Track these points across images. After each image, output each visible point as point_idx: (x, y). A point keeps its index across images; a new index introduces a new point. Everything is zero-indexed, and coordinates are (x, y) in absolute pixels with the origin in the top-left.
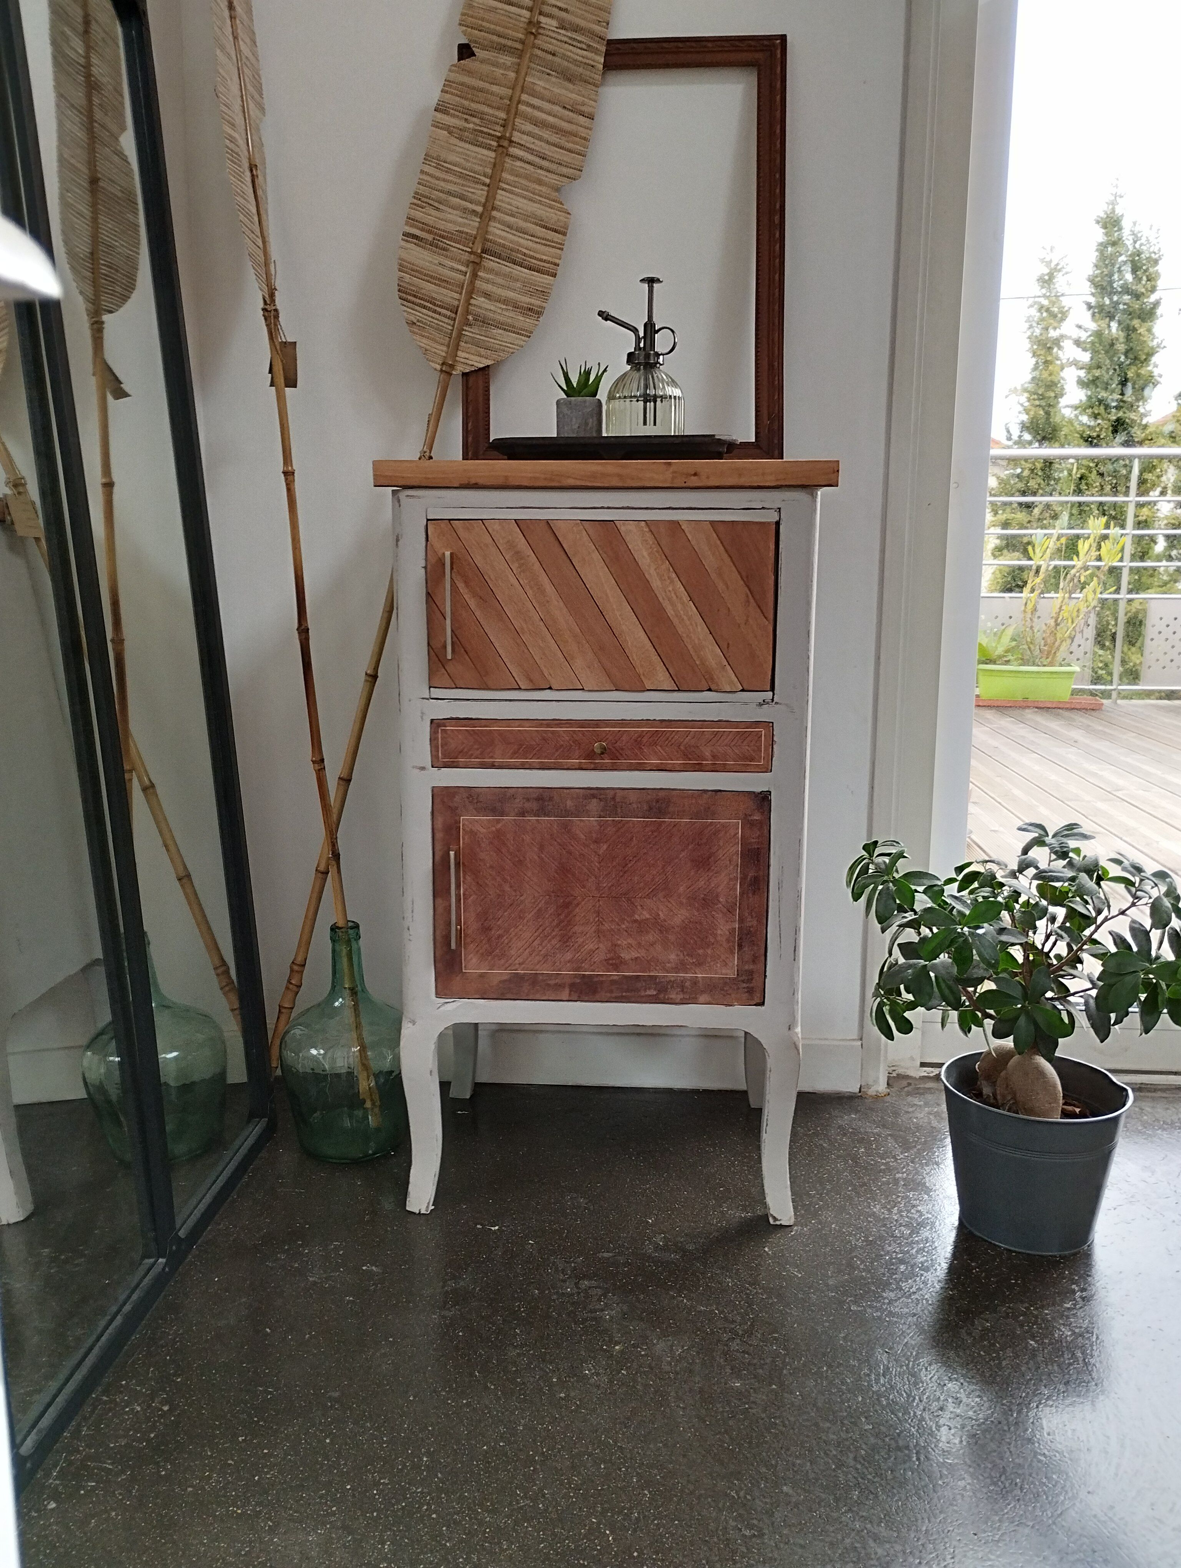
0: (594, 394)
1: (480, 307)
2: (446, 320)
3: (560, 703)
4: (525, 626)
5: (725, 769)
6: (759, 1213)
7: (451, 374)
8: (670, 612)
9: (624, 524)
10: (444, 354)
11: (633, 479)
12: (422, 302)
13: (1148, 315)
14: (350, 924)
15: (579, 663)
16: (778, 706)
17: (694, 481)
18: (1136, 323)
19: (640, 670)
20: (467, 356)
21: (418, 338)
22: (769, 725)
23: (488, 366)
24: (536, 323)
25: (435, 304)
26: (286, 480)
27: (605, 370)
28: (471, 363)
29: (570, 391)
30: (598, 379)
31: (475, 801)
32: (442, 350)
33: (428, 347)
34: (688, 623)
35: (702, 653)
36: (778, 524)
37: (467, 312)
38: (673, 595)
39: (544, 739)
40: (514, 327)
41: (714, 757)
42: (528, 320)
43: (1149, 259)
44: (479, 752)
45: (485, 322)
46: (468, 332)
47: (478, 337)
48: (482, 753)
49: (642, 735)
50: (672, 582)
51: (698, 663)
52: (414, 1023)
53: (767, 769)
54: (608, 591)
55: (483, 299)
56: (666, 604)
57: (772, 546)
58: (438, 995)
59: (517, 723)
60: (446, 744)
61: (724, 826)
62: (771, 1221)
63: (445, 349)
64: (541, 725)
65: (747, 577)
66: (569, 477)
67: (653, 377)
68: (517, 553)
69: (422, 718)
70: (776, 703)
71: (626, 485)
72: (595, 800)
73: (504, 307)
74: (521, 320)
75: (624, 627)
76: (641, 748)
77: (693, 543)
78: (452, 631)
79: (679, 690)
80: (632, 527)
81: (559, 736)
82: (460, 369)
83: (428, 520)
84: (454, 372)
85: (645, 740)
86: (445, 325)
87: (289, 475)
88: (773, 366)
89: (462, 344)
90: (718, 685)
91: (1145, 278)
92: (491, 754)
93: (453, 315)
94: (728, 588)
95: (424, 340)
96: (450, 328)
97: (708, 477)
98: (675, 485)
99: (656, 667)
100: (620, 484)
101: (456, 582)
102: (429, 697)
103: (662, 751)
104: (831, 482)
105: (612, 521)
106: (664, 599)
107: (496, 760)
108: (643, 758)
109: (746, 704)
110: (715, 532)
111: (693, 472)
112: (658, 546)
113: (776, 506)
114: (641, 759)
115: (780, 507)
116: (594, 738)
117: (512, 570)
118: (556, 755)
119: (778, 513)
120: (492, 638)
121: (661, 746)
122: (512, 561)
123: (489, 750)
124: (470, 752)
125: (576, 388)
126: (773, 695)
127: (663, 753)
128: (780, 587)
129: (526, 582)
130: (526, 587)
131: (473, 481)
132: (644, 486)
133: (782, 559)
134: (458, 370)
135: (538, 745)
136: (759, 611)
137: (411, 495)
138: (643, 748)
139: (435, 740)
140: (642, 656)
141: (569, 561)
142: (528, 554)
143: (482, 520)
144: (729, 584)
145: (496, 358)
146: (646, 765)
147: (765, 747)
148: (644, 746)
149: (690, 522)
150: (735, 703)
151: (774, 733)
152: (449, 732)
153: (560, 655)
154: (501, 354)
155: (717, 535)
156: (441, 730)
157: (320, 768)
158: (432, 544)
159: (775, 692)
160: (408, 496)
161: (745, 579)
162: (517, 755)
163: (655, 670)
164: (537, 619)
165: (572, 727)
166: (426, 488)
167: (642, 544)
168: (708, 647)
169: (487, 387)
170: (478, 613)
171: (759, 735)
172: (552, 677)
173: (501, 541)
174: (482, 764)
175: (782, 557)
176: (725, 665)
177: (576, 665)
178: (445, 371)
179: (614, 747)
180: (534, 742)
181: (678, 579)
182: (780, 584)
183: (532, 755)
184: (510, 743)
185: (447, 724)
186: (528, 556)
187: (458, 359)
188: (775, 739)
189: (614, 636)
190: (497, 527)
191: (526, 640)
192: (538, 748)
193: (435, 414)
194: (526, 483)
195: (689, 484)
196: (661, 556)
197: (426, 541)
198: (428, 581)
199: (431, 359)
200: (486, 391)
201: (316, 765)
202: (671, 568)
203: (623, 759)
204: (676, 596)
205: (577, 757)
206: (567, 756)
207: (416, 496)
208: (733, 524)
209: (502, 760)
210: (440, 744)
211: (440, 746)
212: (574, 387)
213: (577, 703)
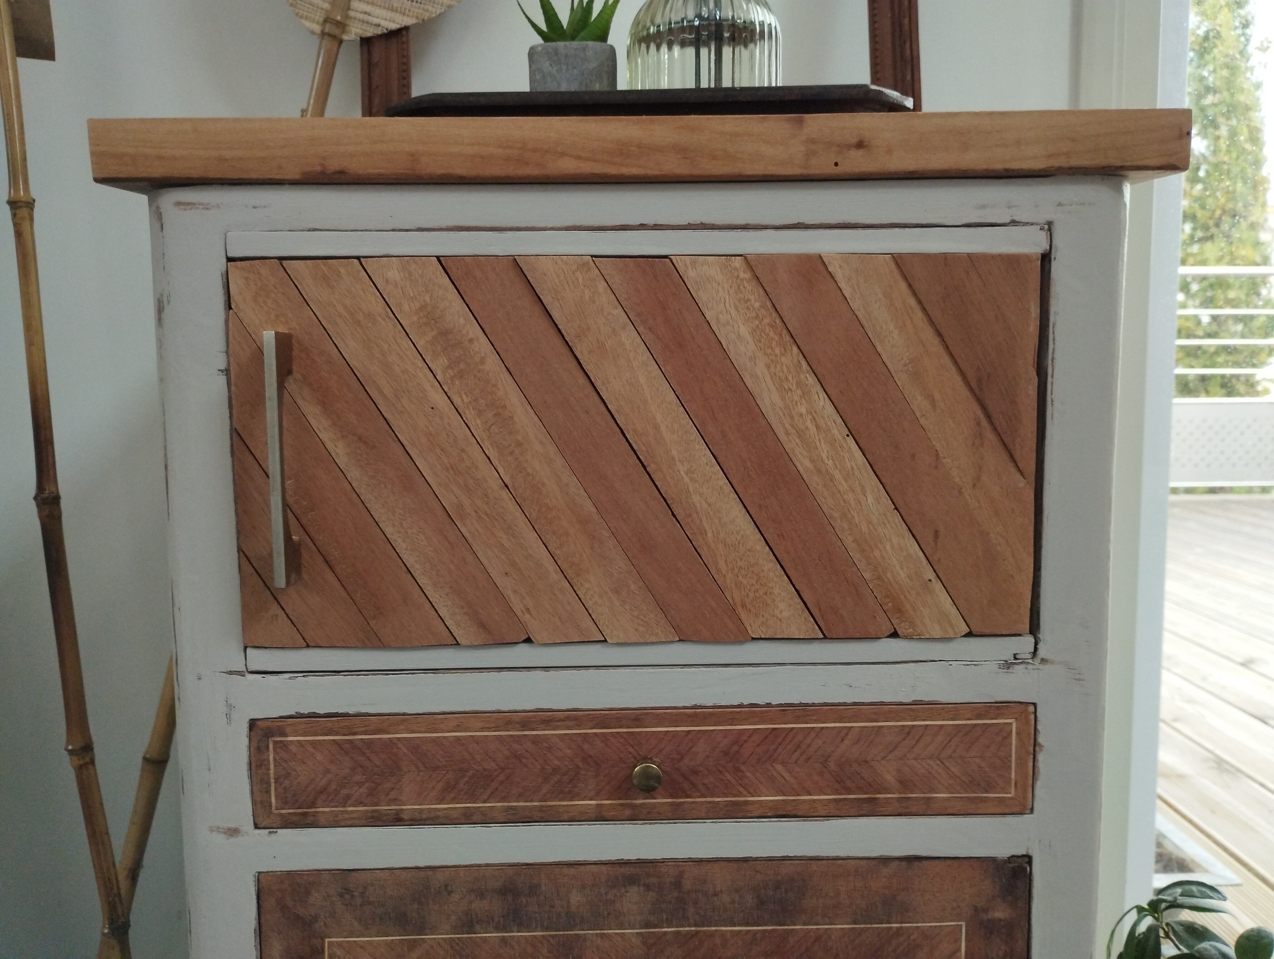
0: (603, 37)
3: (552, 673)
4: (466, 501)
5: (927, 810)
7: (341, 42)
8: (803, 463)
9: (694, 263)
10: (326, 6)
11: (714, 158)
15: (595, 582)
16: (1046, 667)
17: (857, 162)
19: (735, 596)
20: (368, 8)
22: (1026, 710)
23: (406, 28)
26: (14, 215)
28: (375, 21)
31: (359, 901)
34: (843, 486)
35: (877, 553)
36: (1046, 258)
38: (809, 424)
39: (514, 755)
41: (904, 784)
44: (363, 790)
48: (371, 793)
49: (740, 739)
50: (806, 394)
51: (867, 575)
53: (1022, 807)
54: (659, 418)
56: (792, 444)
57: (1035, 310)
60: (288, 775)
61: (925, 935)
64: (508, 725)
65: (979, 381)
66: (563, 154)
68: (445, 333)
69: (228, 717)
70: (1043, 661)
71: (696, 172)
72: (634, 889)
75: (696, 499)
76: (738, 770)
77: (854, 305)
79: (824, 638)
80: (713, 270)
81: (549, 749)
82: (355, 32)
83: (230, 260)
84: (345, 37)
85: (747, 750)
87: (20, 207)
90: (913, 625)
92: (393, 795)
94: (934, 407)
97: (890, 151)
98: (815, 171)
99: (772, 588)
100: (683, 169)
101: (300, 402)
102: (245, 670)
103: (786, 775)
104: (1172, 160)
105: (666, 257)
106: (787, 434)
107: (404, 807)
108: (745, 793)
109: (974, 663)
110: (906, 279)
111: (854, 140)
112: (774, 314)
113: (1042, 218)
114: (740, 794)
115: (1051, 220)
116: (631, 750)
117: (432, 372)
118: (544, 791)
119: (1047, 233)
120: (388, 530)
121: (783, 763)
122: (433, 351)
123: (389, 785)
124: (344, 792)
125: (565, 27)
126: (1036, 644)
127: (787, 778)
128: (1052, 401)
129: (466, 400)
130: (467, 412)
131: (334, 165)
132: (739, 176)
133: (1057, 338)
134: (353, 33)
135: (503, 769)
136: (1005, 457)
137: (190, 200)
138: (743, 768)
139: (259, 766)
140: (739, 563)
141: (566, 351)
142: (471, 335)
143: (358, 258)
144: (937, 396)
145: (422, 14)
146: (750, 807)
147: (1019, 758)
148: (744, 763)
149: (847, 257)
150: (950, 663)
151: (1039, 727)
152: (293, 748)
153: (550, 566)
154: (430, 8)
155: (910, 286)
156: (275, 743)
157: (81, 762)
158: (241, 315)
159: (1040, 636)
160: (178, 204)
161: (974, 384)
162: (452, 795)
163: (770, 593)
164: (494, 484)
165: (579, 726)
166: (223, 184)
167: (736, 308)
168: (890, 540)
169: (404, 64)
170: (354, 474)
171: (1004, 733)
172: (531, 615)
173: (406, 307)
174: (372, 817)
175: (1056, 333)
176: (930, 580)
177: (587, 585)
178: (330, 35)
179: (678, 770)
180: (493, 764)
181: (819, 386)
182: (1051, 394)
183: (488, 792)
184: (436, 768)
185: (288, 730)
186: (471, 341)
187: (352, 14)
188: (1041, 739)
189: (674, 519)
190: (394, 273)
191: (469, 532)
192: (502, 777)
193: (313, 109)
194: (459, 170)
195: (843, 169)
196: (781, 335)
197: (225, 309)
198: (234, 402)
199: (305, 13)
200: (404, 71)
201: (75, 758)
202: (804, 363)
203: (699, 794)
204: (818, 427)
205: (592, 793)
206: (570, 792)
207: (200, 204)
208: (946, 259)
209: (418, 807)
210: (272, 776)
211: (272, 781)
212: (563, 26)
213: (591, 671)
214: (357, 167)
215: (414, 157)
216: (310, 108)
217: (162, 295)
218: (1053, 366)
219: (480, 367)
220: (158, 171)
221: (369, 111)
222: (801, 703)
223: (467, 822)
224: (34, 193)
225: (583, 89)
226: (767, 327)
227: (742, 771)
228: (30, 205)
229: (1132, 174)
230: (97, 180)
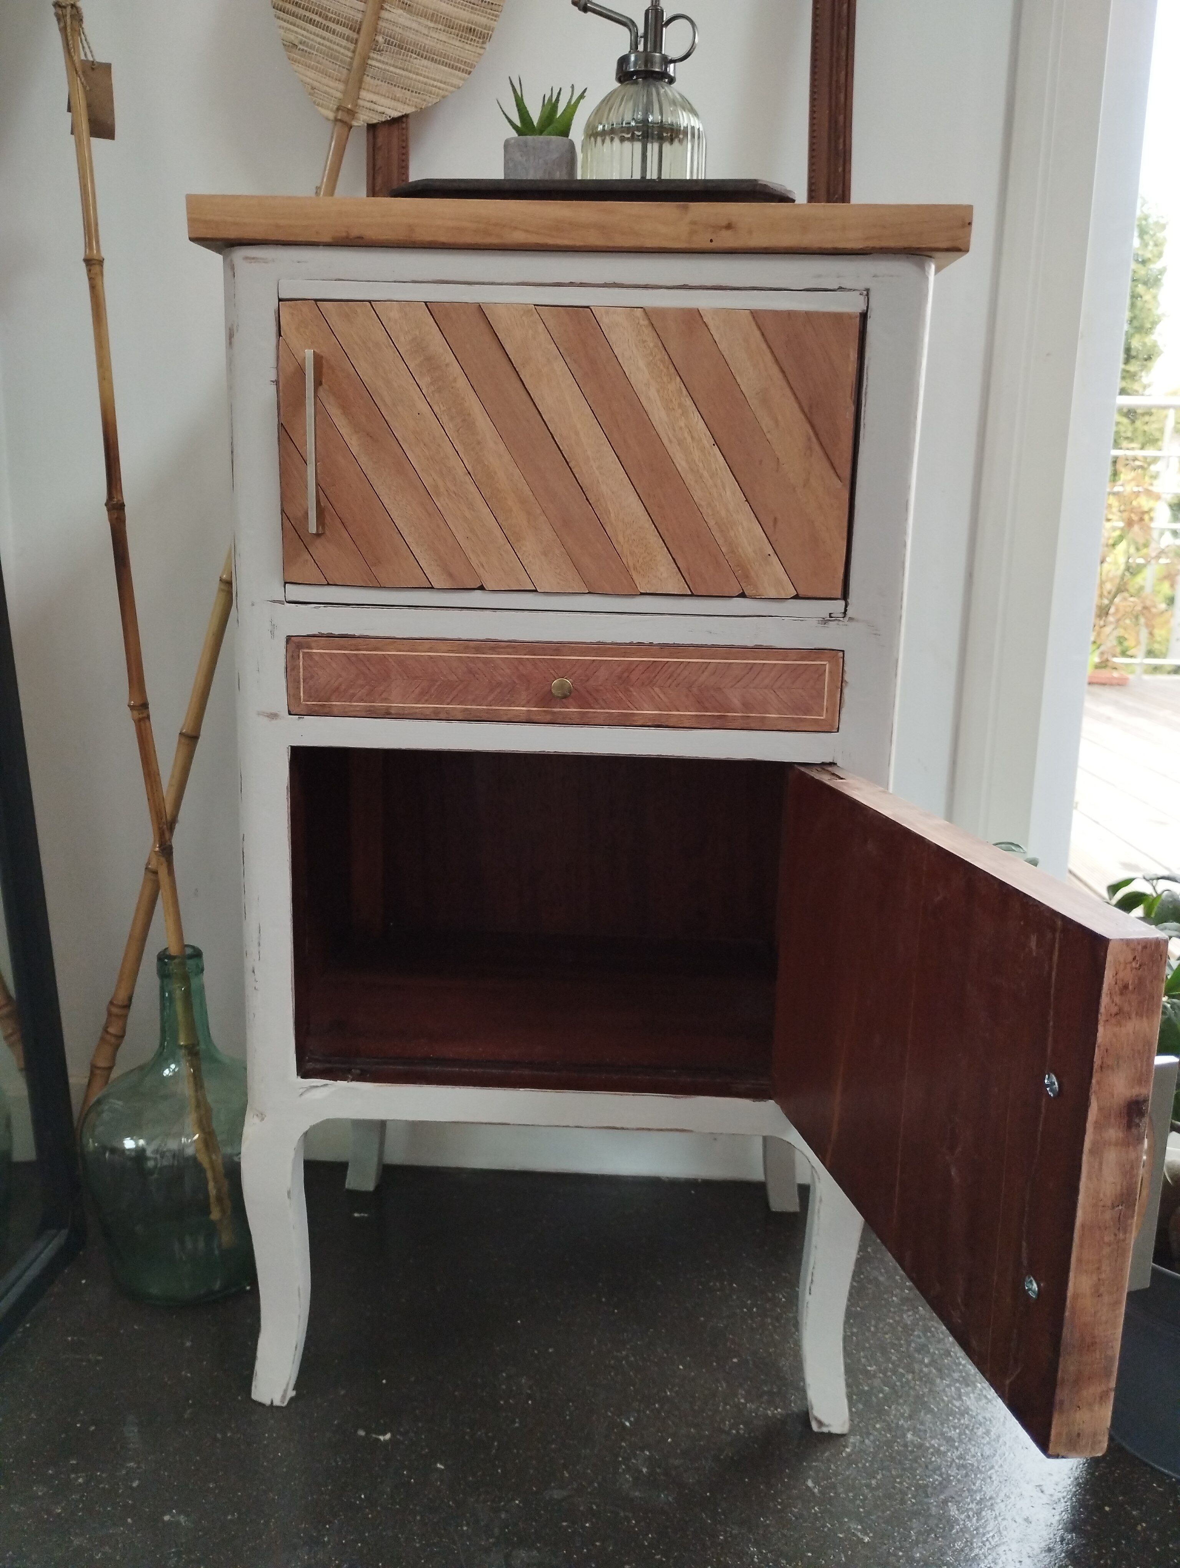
0: (565, 133)
1: (395, 24)
2: (344, 43)
3: (499, 613)
4: (440, 484)
5: (763, 726)
6: (794, 1408)
7: (350, 127)
8: (681, 463)
9: (607, 313)
10: (339, 95)
12: (307, 14)
13: (1152, 282)
14: (189, 951)
15: (529, 546)
16: (852, 625)
17: (727, 240)
18: (1141, 289)
19: (630, 561)
20: (374, 98)
21: (301, 68)
22: (836, 655)
23: (406, 116)
24: (481, 51)
25: (326, 18)
26: (89, 271)
27: (582, 96)
28: (380, 109)
29: (525, 127)
30: (572, 109)
32: (335, 90)
33: (316, 84)
34: (710, 482)
35: (732, 534)
36: (864, 316)
37: (376, 31)
38: (686, 435)
39: (470, 671)
40: (445, 56)
41: (747, 706)
42: (467, 47)
43: (1157, 223)
44: (364, 691)
45: (401, 46)
46: (377, 62)
47: (392, 69)
48: (370, 693)
49: (630, 668)
50: (685, 413)
51: (724, 549)
52: (262, 1116)
53: (831, 727)
54: (579, 426)
55: (400, 11)
56: (674, 451)
57: (853, 355)
58: (304, 1072)
59: (427, 644)
60: (312, 677)
62: (815, 1427)
63: (341, 86)
64: (466, 649)
65: (811, 407)
67: (658, 94)
68: (429, 359)
69: (272, 633)
70: (851, 619)
71: (610, 244)
73: (432, 25)
74: (455, 46)
75: (603, 487)
76: (627, 690)
77: (723, 346)
78: (317, 484)
79: (692, 595)
80: (621, 318)
81: (495, 668)
82: (364, 118)
83: (280, 300)
84: (355, 123)
85: (633, 677)
86: (342, 50)
87: (93, 264)
88: (836, 122)
89: (367, 79)
90: (756, 588)
91: (1151, 243)
92: (385, 695)
93: (355, 36)
94: (777, 426)
95: (311, 73)
96: (350, 54)
97: (750, 232)
98: (694, 246)
99: (655, 556)
100: (601, 242)
101: (327, 407)
102: (284, 600)
103: (662, 696)
104: (958, 244)
105: (588, 307)
106: (671, 441)
107: (392, 705)
108: (632, 707)
109: (801, 619)
110: (759, 328)
111: (724, 223)
112: (664, 352)
113: (862, 285)
114: (629, 708)
115: (868, 287)
116: (552, 672)
117: (419, 387)
118: (490, 698)
119: (865, 298)
120: (386, 501)
121: (661, 687)
122: (421, 372)
123: (382, 688)
124: (351, 691)
125: (535, 124)
126: (846, 606)
127: (663, 698)
128: (864, 424)
129: (443, 408)
130: (443, 417)
131: (355, 233)
132: (642, 248)
133: (869, 377)
134: (362, 120)
135: (462, 681)
136: (827, 465)
137: (253, 256)
138: (631, 689)
139: (293, 669)
140: (633, 537)
141: (514, 375)
142: (447, 361)
143: (370, 301)
144: (780, 418)
145: (420, 103)
146: (636, 718)
147: (830, 691)
148: (632, 686)
149: (717, 311)
150: (783, 618)
151: (845, 668)
152: (317, 658)
153: (498, 532)
154: (427, 98)
155: (763, 335)
156: (304, 653)
157: (141, 716)
158: (288, 341)
159: (849, 601)
160: (246, 258)
161: (806, 410)
162: (426, 698)
163: (654, 560)
164: (460, 471)
165: (516, 653)
166: (277, 244)
167: (636, 346)
168: (742, 524)
169: (403, 147)
170: (363, 460)
171: (819, 672)
172: (484, 569)
173: (402, 339)
174: (369, 711)
175: (869, 373)
176: (769, 555)
177: (524, 549)
178: (341, 121)
179: (585, 688)
180: (455, 677)
181: (694, 407)
182: (864, 419)
183: (451, 697)
184: (416, 678)
185: (313, 645)
186: (447, 365)
187: (361, 102)
188: (847, 677)
189: (588, 503)
190: (395, 314)
191: (442, 506)
192: (461, 687)
193: (326, 186)
194: (443, 238)
195: (717, 244)
196: (668, 368)
197: (277, 336)
198: (282, 405)
199: (321, 101)
200: (403, 154)
201: (135, 712)
202: (684, 390)
203: (599, 706)
204: (692, 437)
205: (523, 702)
206: (508, 700)
207: (261, 259)
208: (790, 315)
209: (402, 705)
210: (301, 677)
211: (302, 680)
212: (533, 123)
213: (526, 613)
214: (371, 234)
215: (411, 228)
216: (323, 186)
217: (232, 325)
218: (865, 398)
219: (453, 385)
220: (233, 233)
221: (373, 192)
222: (674, 644)
223: (436, 718)
224: (104, 254)
225: (546, 177)
226: (659, 362)
227: (631, 691)
228: (101, 262)
229: (938, 255)
230: (192, 239)
